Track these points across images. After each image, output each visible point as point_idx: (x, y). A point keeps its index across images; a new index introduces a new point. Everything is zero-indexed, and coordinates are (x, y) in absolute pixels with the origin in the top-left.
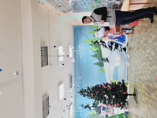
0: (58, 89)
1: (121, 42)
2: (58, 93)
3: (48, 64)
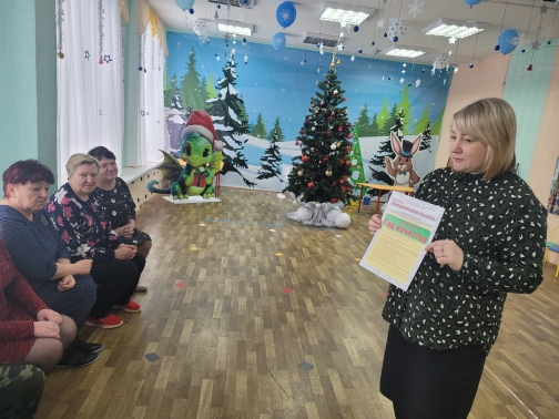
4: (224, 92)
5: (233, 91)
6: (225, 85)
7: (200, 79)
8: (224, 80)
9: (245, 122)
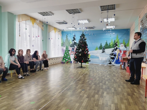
0: (85, 19)
1: (116, 61)
2: (83, 20)
3: (102, 11)
4: (73, 42)
5: (75, 41)
6: (73, 40)
7: (69, 40)
8: (73, 39)
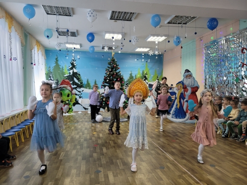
1: (175, 111)
5: (75, 71)
6: (72, 69)
7: (61, 67)
9: (81, 83)
